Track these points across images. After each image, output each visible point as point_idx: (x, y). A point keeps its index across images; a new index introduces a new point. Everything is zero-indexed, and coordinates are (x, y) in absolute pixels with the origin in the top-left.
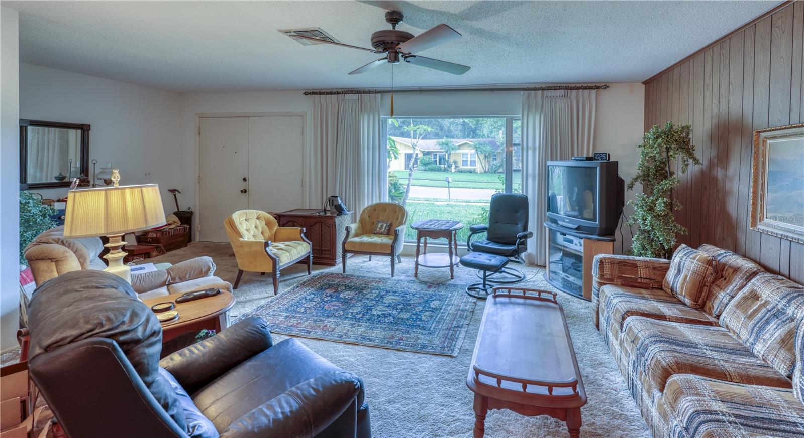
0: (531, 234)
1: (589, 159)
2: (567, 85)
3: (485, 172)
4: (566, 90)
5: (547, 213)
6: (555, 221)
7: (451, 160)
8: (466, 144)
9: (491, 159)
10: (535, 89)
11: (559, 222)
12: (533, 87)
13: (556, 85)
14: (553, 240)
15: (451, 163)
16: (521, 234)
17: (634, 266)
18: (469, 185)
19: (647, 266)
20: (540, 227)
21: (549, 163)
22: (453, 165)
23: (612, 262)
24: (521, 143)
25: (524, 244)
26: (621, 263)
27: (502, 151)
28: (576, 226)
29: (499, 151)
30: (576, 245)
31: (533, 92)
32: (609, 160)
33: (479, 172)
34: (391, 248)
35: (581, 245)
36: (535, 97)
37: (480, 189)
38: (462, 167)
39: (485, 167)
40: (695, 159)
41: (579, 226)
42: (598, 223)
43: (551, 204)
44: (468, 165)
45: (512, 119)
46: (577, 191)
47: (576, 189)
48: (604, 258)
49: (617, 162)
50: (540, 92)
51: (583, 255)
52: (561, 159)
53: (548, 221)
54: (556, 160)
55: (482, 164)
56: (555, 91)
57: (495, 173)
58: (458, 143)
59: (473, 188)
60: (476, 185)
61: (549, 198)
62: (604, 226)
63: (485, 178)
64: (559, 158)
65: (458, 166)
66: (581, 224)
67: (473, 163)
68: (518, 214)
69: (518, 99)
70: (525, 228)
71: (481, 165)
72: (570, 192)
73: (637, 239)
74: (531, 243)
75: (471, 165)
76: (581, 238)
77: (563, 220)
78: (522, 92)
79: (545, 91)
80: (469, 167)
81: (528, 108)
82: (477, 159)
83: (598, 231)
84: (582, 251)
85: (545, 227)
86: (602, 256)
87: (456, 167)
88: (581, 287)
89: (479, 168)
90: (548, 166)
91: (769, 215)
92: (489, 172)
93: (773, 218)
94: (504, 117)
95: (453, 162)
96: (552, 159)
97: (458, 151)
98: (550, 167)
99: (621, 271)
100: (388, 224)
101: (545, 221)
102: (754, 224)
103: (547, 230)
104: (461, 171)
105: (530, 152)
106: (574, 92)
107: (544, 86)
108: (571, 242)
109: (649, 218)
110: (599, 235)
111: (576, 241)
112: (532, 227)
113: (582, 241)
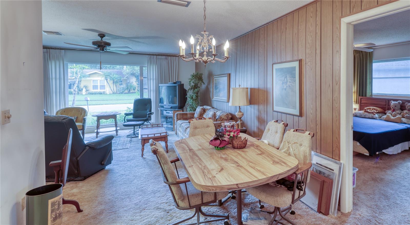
0: (153, 113)
1: (174, 83)
2: (167, 54)
3: (113, 93)
4: (166, 56)
5: (160, 104)
6: (163, 107)
7: (82, 86)
8: (96, 73)
9: (118, 85)
10: (153, 55)
11: (165, 107)
12: (152, 54)
13: (162, 54)
14: (162, 114)
15: (82, 88)
16: (149, 113)
17: (186, 114)
18: (102, 102)
19: (190, 114)
20: (157, 110)
21: (160, 85)
22: (84, 90)
23: (180, 114)
24: (147, 77)
25: (150, 117)
26: (183, 114)
27: (127, 79)
28: (170, 107)
29: (125, 78)
30: (171, 114)
31: (152, 56)
32: (181, 83)
33: (108, 94)
34: (82, 126)
35: (172, 113)
36: (153, 58)
37: (112, 105)
38: (92, 90)
39: (114, 89)
40: (203, 82)
41: (171, 107)
42: (177, 104)
43: (161, 101)
44: (98, 89)
45: (142, 67)
46: (171, 97)
47: (171, 96)
48: (178, 113)
49: (183, 84)
50: (155, 56)
51: (173, 116)
52: (165, 83)
53: (160, 108)
54: (163, 84)
55: (110, 87)
56: (162, 56)
57: (122, 93)
58: (88, 72)
59: (106, 104)
60: (107, 102)
61: (160, 99)
62: (179, 105)
63: (115, 97)
64: (164, 83)
65: (89, 90)
66: (172, 106)
67: (103, 87)
68: (147, 106)
69: (146, 58)
70: (150, 111)
71: (110, 89)
72: (169, 98)
73: (189, 108)
74: (153, 117)
75: (100, 89)
76: (172, 111)
77: (165, 105)
78: (147, 56)
79: (158, 56)
80: (99, 90)
81: (150, 62)
82: (106, 83)
83: (178, 108)
84: (173, 115)
85: (159, 110)
86: (177, 113)
87: (87, 90)
88: (172, 128)
89: (108, 90)
90: (160, 86)
91: (215, 96)
92: (117, 93)
93: (216, 96)
94: (139, 66)
95: (84, 87)
96: (161, 84)
97: (88, 79)
98: (160, 87)
99: (183, 116)
100: (76, 117)
101: (159, 108)
102: (213, 99)
103: (160, 110)
104: (92, 94)
105: (152, 81)
106: (170, 57)
107: (157, 54)
108: (169, 113)
109: (191, 101)
110: (178, 109)
111: (170, 112)
112: (153, 110)
113: (172, 112)
